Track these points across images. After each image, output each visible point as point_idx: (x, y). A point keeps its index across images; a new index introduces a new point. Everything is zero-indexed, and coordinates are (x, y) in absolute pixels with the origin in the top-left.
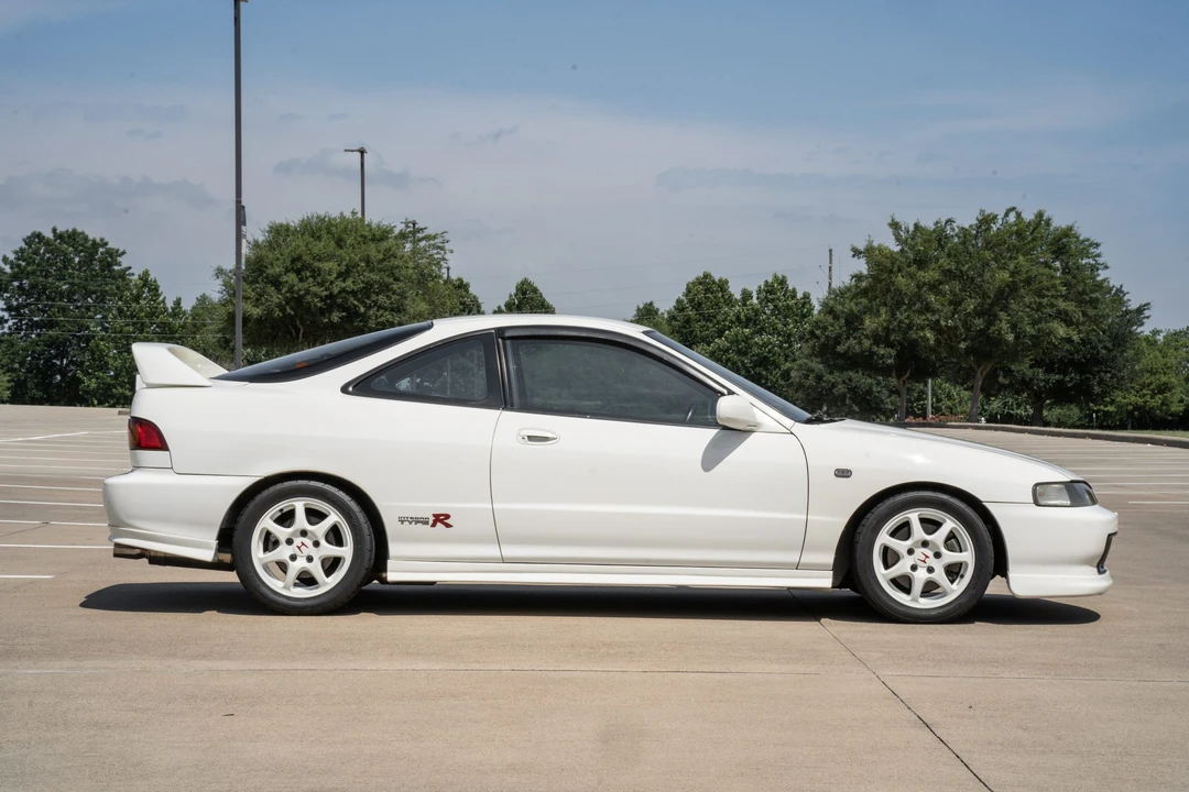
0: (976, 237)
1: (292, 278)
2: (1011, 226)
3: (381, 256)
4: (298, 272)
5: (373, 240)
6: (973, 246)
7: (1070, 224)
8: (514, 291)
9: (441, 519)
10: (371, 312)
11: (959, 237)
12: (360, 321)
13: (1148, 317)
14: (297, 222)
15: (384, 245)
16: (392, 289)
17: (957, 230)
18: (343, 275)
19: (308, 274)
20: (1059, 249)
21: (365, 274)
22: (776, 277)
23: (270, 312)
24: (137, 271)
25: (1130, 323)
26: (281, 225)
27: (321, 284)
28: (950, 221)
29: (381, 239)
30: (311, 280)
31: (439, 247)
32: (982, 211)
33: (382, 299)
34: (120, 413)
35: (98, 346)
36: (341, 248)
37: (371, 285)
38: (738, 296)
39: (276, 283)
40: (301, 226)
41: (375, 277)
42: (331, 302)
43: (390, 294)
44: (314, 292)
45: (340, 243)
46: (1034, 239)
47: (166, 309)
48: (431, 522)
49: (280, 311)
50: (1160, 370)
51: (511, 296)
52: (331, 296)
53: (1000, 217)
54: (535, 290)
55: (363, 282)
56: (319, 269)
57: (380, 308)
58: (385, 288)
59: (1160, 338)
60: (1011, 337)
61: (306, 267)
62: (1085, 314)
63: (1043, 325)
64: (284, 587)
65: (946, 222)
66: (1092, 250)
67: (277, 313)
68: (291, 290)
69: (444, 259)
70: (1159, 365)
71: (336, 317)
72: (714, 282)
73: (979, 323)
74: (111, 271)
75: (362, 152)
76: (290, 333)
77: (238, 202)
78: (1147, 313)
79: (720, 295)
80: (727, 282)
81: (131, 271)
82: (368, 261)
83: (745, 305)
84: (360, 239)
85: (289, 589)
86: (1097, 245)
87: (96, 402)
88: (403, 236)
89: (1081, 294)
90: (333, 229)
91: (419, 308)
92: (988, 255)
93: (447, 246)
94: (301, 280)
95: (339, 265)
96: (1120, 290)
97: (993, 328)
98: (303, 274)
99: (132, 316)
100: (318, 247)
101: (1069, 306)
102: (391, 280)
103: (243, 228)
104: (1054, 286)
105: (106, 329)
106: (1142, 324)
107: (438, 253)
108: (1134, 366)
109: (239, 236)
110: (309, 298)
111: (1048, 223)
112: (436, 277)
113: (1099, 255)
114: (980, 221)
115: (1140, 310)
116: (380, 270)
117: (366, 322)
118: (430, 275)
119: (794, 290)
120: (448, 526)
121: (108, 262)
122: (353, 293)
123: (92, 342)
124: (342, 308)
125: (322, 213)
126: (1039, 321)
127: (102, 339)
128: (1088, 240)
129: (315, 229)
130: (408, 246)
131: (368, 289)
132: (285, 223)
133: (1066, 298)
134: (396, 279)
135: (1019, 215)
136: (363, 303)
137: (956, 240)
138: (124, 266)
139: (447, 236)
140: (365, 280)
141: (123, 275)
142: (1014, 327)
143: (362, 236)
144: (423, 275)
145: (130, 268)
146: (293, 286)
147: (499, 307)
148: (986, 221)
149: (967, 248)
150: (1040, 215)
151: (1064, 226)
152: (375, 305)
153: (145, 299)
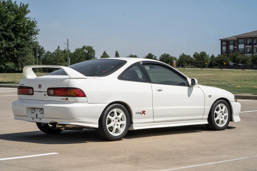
9: (144, 112)
48: (142, 113)
64: (113, 133)
85: (114, 134)
120: (145, 114)
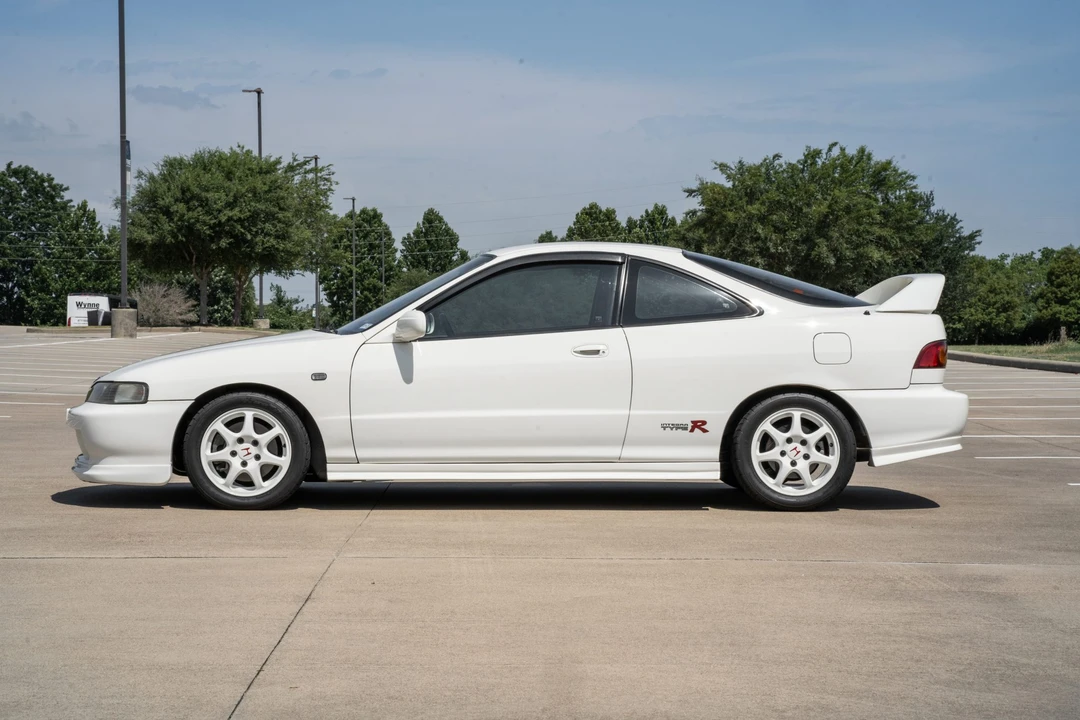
0: (802, 171)
1: (181, 207)
2: (835, 160)
3: (266, 188)
4: (187, 202)
5: (260, 173)
6: (801, 179)
7: (889, 158)
8: (421, 221)
10: (258, 239)
11: (788, 172)
12: (248, 247)
13: (979, 243)
14: (190, 156)
15: (269, 178)
16: (277, 218)
17: (784, 166)
18: (231, 205)
19: (196, 204)
20: (879, 181)
21: (252, 204)
22: (656, 207)
23: (162, 238)
24: (76, 203)
25: (962, 248)
26: (175, 159)
27: (208, 213)
28: (777, 156)
29: (267, 172)
30: (200, 209)
31: (326, 179)
32: (808, 147)
33: (268, 226)
34: (28, 331)
35: (40, 269)
36: (230, 180)
37: (258, 214)
38: (624, 224)
39: (167, 212)
40: (193, 160)
41: (261, 206)
42: (219, 230)
43: (275, 222)
44: (203, 222)
45: (229, 176)
46: (856, 172)
47: (102, 237)
49: (173, 237)
50: (1003, 290)
51: (418, 224)
52: (220, 224)
53: (824, 152)
54: (440, 220)
55: (249, 211)
56: (207, 199)
57: (267, 234)
58: (270, 217)
59: (1008, 261)
60: (832, 261)
61: (193, 197)
62: (902, 240)
63: (861, 250)
65: (774, 158)
66: (909, 182)
67: (169, 239)
68: (181, 218)
69: (330, 190)
70: (1001, 285)
71: (224, 243)
72: (601, 211)
73: (803, 248)
74: (54, 203)
75: (259, 92)
76: (184, 258)
77: (123, 137)
78: (978, 239)
79: (607, 223)
80: (614, 212)
81: (72, 204)
82: (254, 191)
83: (630, 232)
84: (248, 172)
86: (914, 178)
87: (39, 321)
88: (291, 168)
89: (899, 221)
90: (223, 163)
91: (303, 236)
92: (812, 187)
93: (333, 178)
94: (189, 209)
95: (227, 195)
96: (954, 218)
97: (813, 253)
98: (191, 203)
99: (71, 243)
100: (206, 178)
101: (885, 232)
102: (277, 209)
103: (128, 161)
104: (869, 215)
105: (48, 255)
106: (973, 249)
107: (324, 185)
108: (966, 286)
109: (124, 169)
110: (198, 226)
111: (869, 157)
112: (323, 207)
113: (915, 187)
114: (806, 156)
115: (972, 237)
116: (267, 200)
117: (253, 248)
118: (318, 205)
119: (673, 218)
121: (52, 195)
122: (240, 220)
123: (36, 267)
124: (230, 234)
125: (213, 149)
126: (858, 246)
127: (44, 263)
128: (905, 173)
129: (205, 163)
130: (297, 179)
131: (254, 217)
132: (178, 157)
133: (882, 225)
134: (281, 209)
135: (843, 150)
136: (250, 231)
137: (785, 175)
138: (66, 199)
139: (332, 169)
140: (252, 209)
141: (65, 206)
142: (834, 251)
143: (249, 169)
144: (310, 205)
145: (71, 201)
146: (183, 215)
147: (409, 234)
148: (813, 155)
149: (795, 181)
150: (862, 150)
151: (884, 160)
152: (262, 232)
153: (84, 227)
